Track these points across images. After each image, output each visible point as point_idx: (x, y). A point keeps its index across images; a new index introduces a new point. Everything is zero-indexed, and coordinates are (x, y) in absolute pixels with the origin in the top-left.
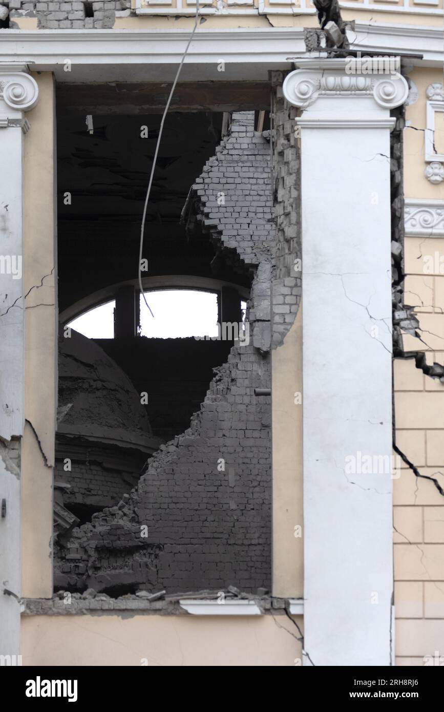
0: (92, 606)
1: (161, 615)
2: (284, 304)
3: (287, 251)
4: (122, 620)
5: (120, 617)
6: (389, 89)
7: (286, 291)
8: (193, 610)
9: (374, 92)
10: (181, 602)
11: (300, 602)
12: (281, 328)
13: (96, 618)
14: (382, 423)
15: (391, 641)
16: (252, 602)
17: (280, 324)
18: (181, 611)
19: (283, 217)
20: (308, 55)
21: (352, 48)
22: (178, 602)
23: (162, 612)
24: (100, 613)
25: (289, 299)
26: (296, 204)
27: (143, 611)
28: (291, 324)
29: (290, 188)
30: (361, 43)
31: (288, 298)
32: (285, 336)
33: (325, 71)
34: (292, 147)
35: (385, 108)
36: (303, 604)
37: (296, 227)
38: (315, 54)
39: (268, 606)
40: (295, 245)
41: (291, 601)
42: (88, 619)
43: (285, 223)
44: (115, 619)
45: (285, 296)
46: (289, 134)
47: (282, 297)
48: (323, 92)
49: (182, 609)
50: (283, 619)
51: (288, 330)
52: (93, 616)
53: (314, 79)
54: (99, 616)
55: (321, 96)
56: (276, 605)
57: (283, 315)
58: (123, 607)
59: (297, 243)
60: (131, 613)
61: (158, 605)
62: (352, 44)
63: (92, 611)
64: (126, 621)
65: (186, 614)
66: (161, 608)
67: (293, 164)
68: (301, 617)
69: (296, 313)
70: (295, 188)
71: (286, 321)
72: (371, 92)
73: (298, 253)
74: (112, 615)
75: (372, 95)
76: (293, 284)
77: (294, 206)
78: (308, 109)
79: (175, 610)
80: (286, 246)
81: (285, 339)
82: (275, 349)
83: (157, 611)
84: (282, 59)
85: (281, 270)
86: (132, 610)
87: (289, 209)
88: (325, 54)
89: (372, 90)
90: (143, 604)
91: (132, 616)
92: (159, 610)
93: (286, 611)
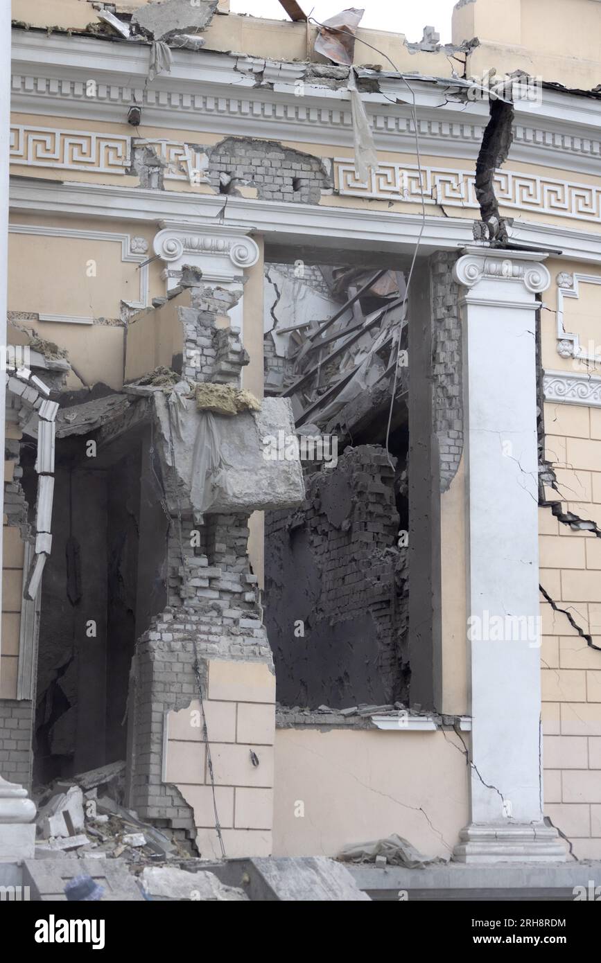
0: (297, 721)
1: (353, 729)
2: (449, 453)
3: (448, 406)
4: (320, 734)
5: (319, 731)
6: (536, 278)
7: (450, 442)
8: (382, 726)
9: (525, 279)
10: (373, 718)
11: (469, 719)
12: (447, 474)
13: (299, 731)
14: (531, 563)
15: (540, 755)
16: (430, 719)
17: (446, 470)
18: (371, 726)
19: (443, 376)
20: (474, 243)
21: (510, 241)
22: (369, 718)
23: (354, 727)
24: (303, 727)
25: (454, 450)
26: (458, 367)
27: (339, 726)
28: (456, 471)
29: (452, 352)
30: (516, 238)
31: (452, 448)
32: (451, 481)
33: (487, 257)
34: (454, 317)
35: (532, 293)
36: (471, 722)
37: (458, 387)
38: (479, 243)
39: (440, 723)
40: (458, 402)
41: (462, 719)
42: (292, 731)
43: (446, 382)
44: (314, 733)
45: (450, 446)
46: (451, 306)
47: (447, 447)
48: (486, 275)
49: (373, 724)
50: (451, 734)
51: (453, 477)
52: (297, 729)
53: (479, 263)
54: (302, 730)
55: (484, 278)
56: (447, 722)
57: (448, 463)
58: (323, 722)
59: (459, 400)
60: (328, 727)
61: (352, 720)
62: (510, 238)
63: (297, 725)
64: (324, 734)
65: (377, 728)
66: (353, 722)
67: (455, 333)
68: (469, 733)
69: (459, 463)
70: (458, 353)
71: (451, 468)
72: (522, 279)
73: (460, 410)
74: (312, 729)
75: (523, 281)
76: (456, 437)
77: (456, 368)
78: (473, 288)
79: (366, 724)
80: (447, 402)
81: (452, 485)
82: (443, 493)
83: (350, 726)
84: (454, 245)
85: (441, 422)
86: (330, 724)
87: (452, 371)
88: (487, 244)
89: (523, 277)
90: (340, 720)
91: (329, 730)
92: (352, 725)
93: (455, 728)
